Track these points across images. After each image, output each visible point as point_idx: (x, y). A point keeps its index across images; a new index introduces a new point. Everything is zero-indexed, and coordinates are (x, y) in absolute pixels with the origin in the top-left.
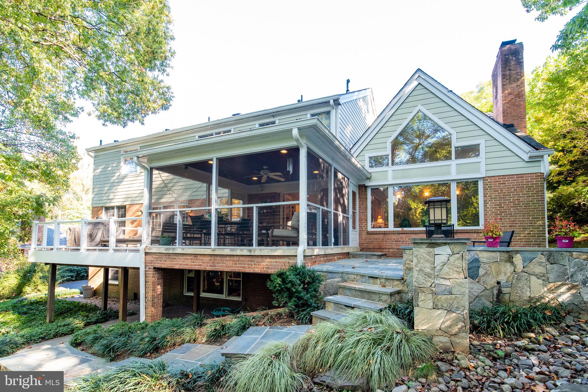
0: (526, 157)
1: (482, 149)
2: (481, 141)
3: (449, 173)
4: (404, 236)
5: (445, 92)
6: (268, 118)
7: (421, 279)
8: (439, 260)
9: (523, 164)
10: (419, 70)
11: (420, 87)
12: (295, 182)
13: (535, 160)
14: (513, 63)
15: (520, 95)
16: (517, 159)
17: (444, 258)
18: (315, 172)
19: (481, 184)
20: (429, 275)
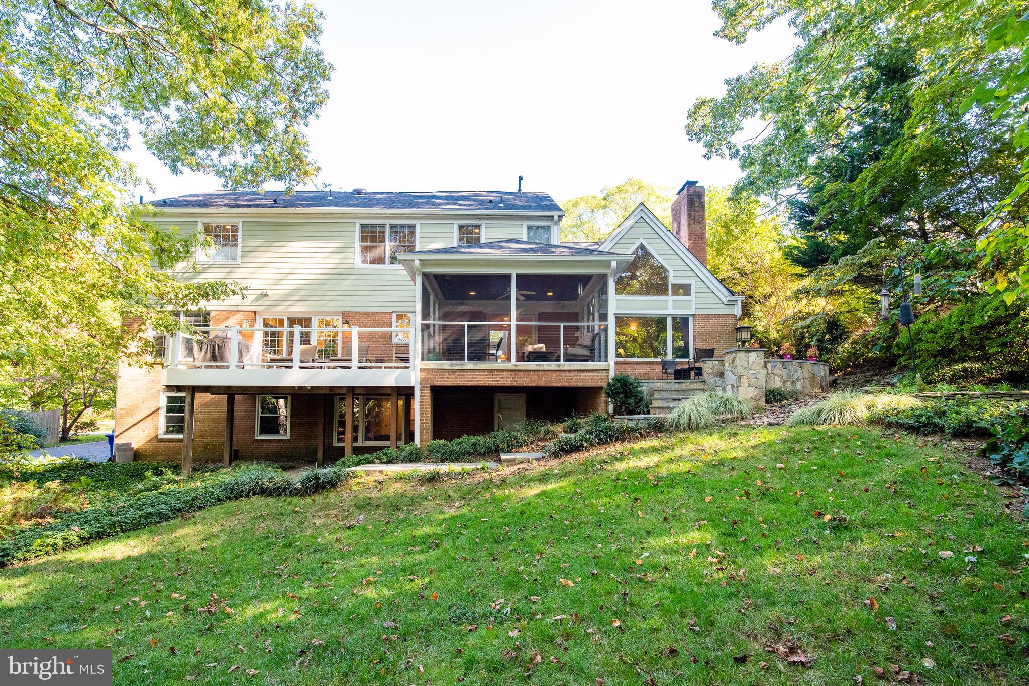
0: (725, 300)
1: (693, 290)
2: (692, 281)
3: (666, 308)
4: (626, 366)
5: (665, 230)
6: (472, 219)
7: (742, 371)
8: (751, 361)
9: (722, 306)
10: (642, 204)
11: (642, 220)
12: (508, 302)
13: (731, 303)
14: (697, 205)
15: (702, 237)
16: (718, 301)
17: (753, 359)
18: (534, 293)
19: (691, 320)
20: (746, 368)
